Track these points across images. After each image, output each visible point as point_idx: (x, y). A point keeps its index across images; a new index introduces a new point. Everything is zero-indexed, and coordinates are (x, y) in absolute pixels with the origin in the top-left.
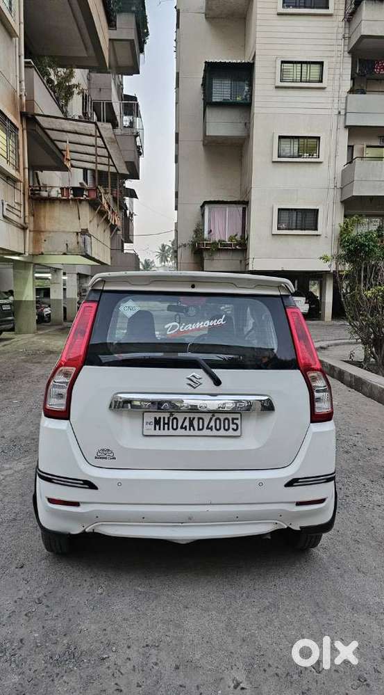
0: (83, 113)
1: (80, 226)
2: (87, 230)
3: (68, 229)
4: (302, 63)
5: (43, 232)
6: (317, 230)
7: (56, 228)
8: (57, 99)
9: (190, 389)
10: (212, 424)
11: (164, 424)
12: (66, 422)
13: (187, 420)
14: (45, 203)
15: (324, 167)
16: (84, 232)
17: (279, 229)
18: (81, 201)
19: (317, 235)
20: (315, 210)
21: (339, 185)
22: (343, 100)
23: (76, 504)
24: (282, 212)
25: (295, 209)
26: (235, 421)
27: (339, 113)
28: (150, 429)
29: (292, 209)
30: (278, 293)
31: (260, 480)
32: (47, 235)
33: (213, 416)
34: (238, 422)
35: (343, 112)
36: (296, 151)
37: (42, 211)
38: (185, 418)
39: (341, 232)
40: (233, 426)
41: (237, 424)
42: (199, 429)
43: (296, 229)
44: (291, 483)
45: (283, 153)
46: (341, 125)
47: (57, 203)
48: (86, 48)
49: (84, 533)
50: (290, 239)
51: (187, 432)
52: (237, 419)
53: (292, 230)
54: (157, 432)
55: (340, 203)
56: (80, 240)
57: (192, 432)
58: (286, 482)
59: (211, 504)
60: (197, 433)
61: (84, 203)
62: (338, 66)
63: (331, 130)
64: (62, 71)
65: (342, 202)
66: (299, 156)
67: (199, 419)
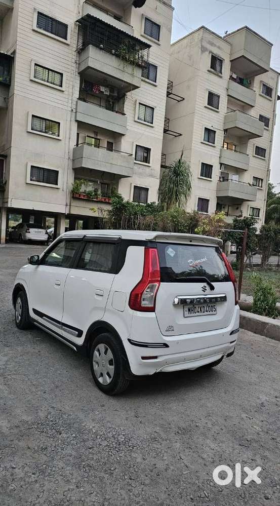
4: (49, 70)
6: (57, 185)
9: (203, 293)
10: (207, 309)
11: (192, 311)
12: (154, 313)
13: (199, 308)
15: (62, 143)
17: (31, 180)
19: (57, 188)
20: (56, 171)
21: (71, 158)
22: (75, 103)
23: (156, 357)
24: (34, 169)
25: (43, 168)
27: (72, 110)
28: (187, 314)
29: (41, 168)
33: (207, 305)
34: (215, 307)
35: (74, 111)
36: (44, 128)
39: (74, 188)
43: (43, 182)
45: (35, 128)
46: (73, 119)
49: (155, 374)
50: (39, 188)
53: (40, 182)
54: (189, 315)
55: (72, 170)
57: (201, 314)
58: (230, 333)
60: (203, 314)
62: (72, 79)
63: (66, 120)
65: (73, 169)
66: (46, 132)
67: (203, 307)
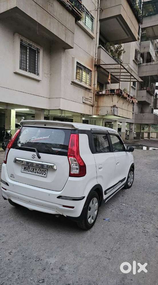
0: (135, 59)
1: (113, 104)
2: (115, 105)
3: (109, 105)
5: (99, 107)
7: (104, 105)
8: (113, 57)
9: (33, 159)
10: (39, 171)
11: (27, 169)
12: (6, 165)
13: (32, 169)
14: (101, 96)
16: (114, 106)
18: (113, 95)
23: (6, 190)
26: (45, 172)
28: (23, 170)
30: (71, 129)
31: (49, 193)
32: (101, 108)
33: (40, 169)
34: (46, 172)
37: (100, 99)
38: (32, 168)
40: (44, 173)
41: (45, 173)
42: (35, 173)
44: (59, 197)
47: (105, 96)
48: (128, 35)
51: (32, 173)
52: (46, 171)
54: (24, 172)
56: (112, 109)
57: (33, 173)
58: (58, 196)
59: (35, 198)
60: (34, 174)
61: (115, 95)
64: (116, 46)
67: (36, 169)
